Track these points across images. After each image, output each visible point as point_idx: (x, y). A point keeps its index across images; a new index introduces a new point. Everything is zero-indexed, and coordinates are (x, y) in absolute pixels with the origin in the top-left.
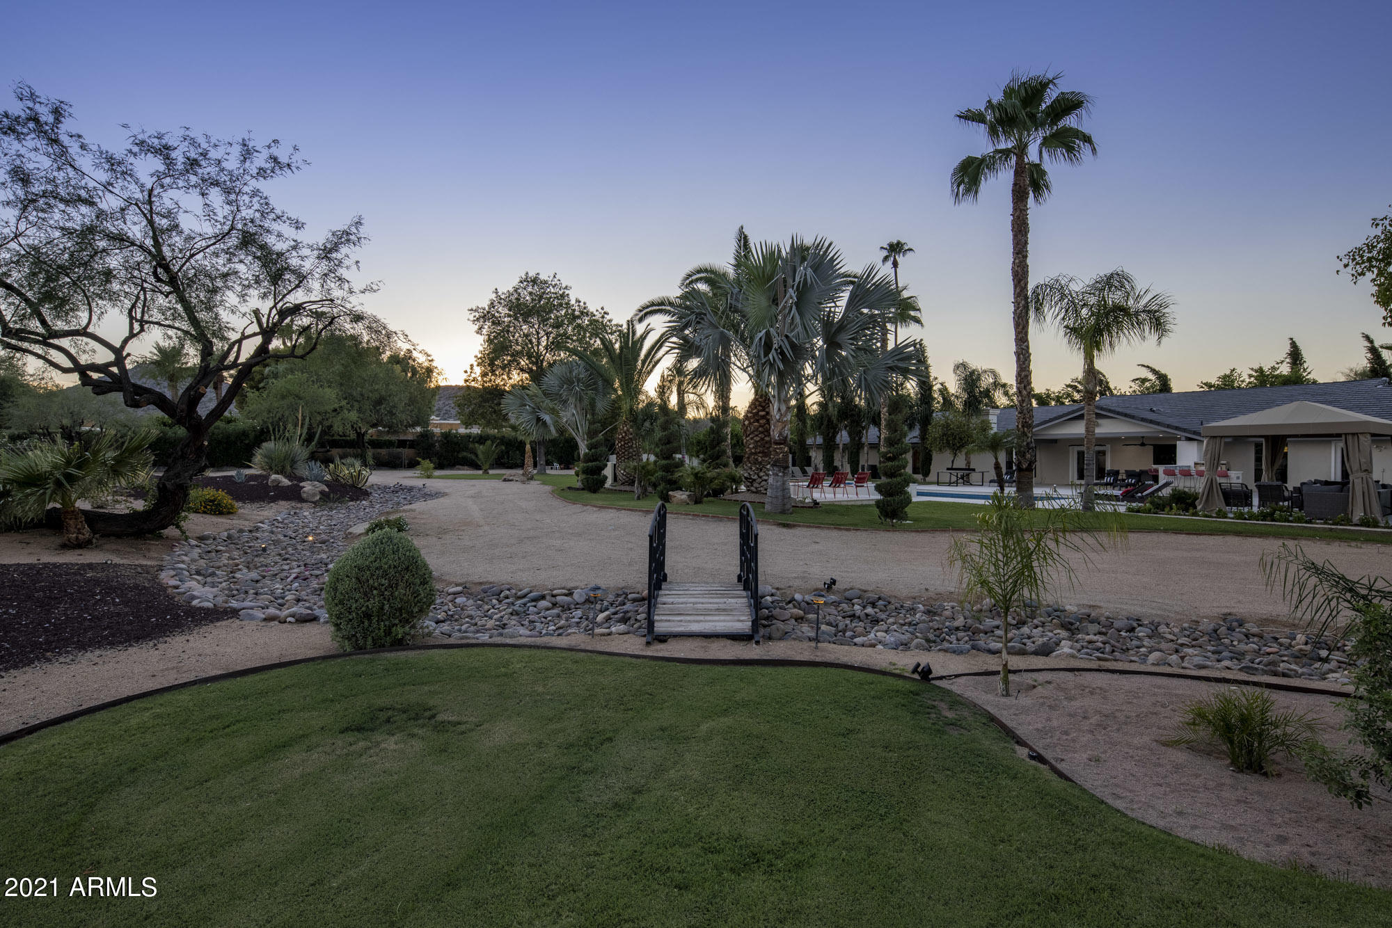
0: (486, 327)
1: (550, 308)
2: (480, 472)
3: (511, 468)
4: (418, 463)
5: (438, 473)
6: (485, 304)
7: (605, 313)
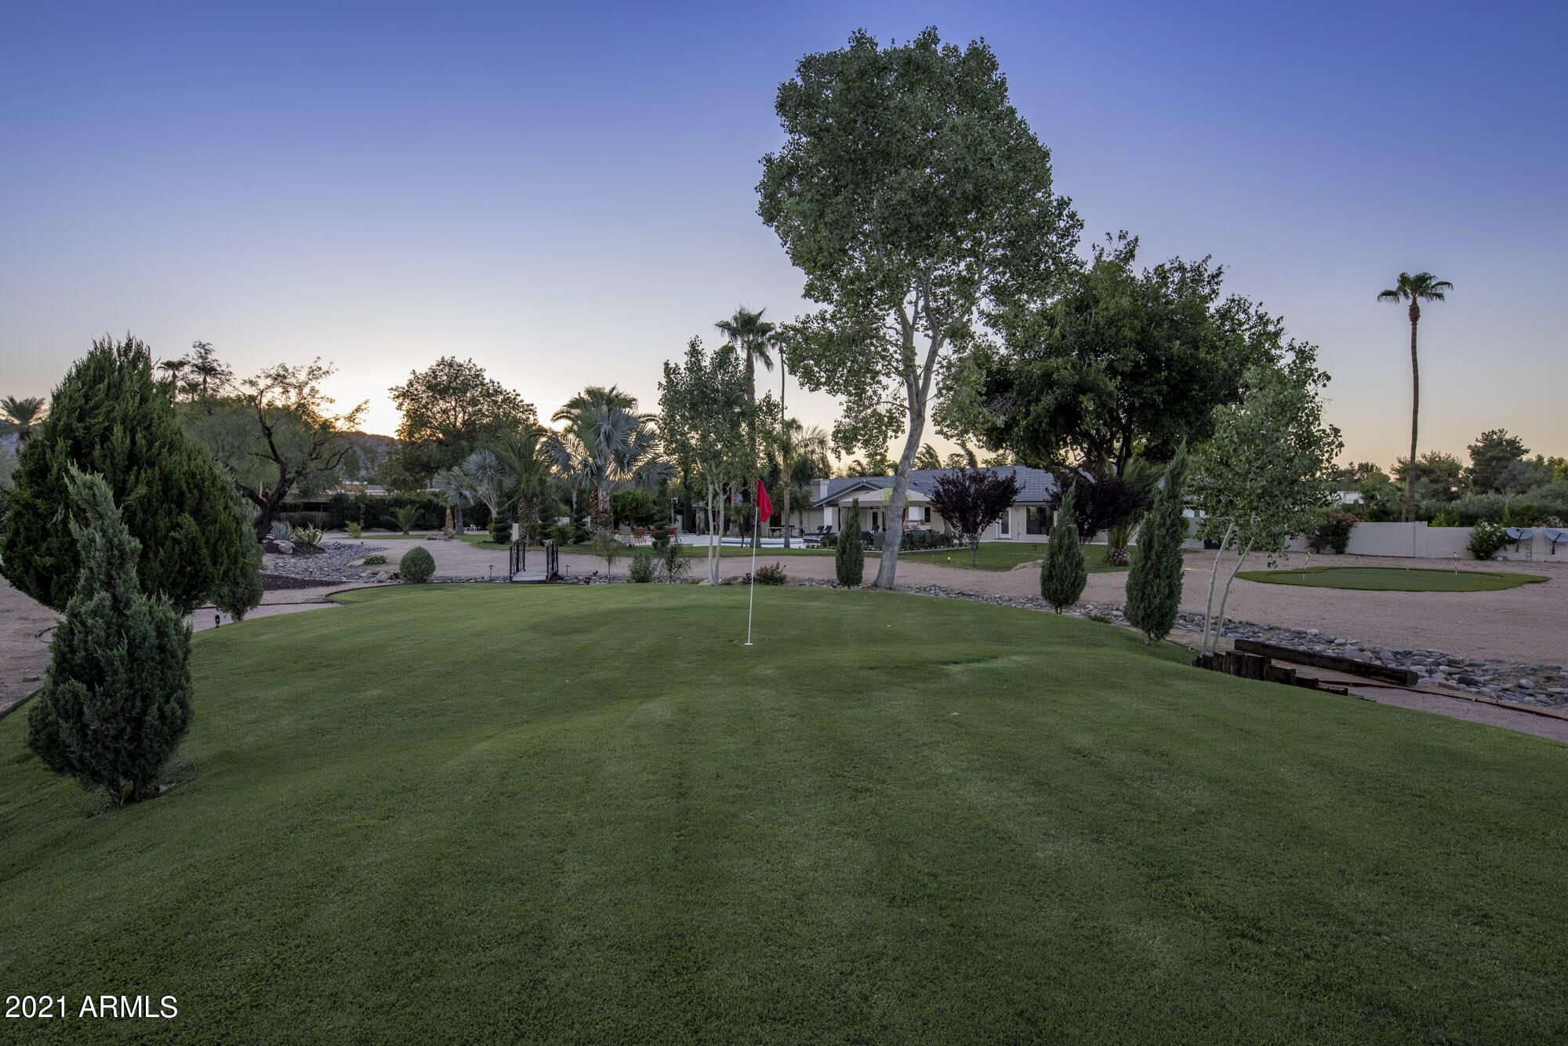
0: (406, 404)
1: (465, 387)
2: (401, 533)
3: (427, 529)
4: (347, 526)
5: (364, 534)
6: (404, 384)
7: (517, 395)
